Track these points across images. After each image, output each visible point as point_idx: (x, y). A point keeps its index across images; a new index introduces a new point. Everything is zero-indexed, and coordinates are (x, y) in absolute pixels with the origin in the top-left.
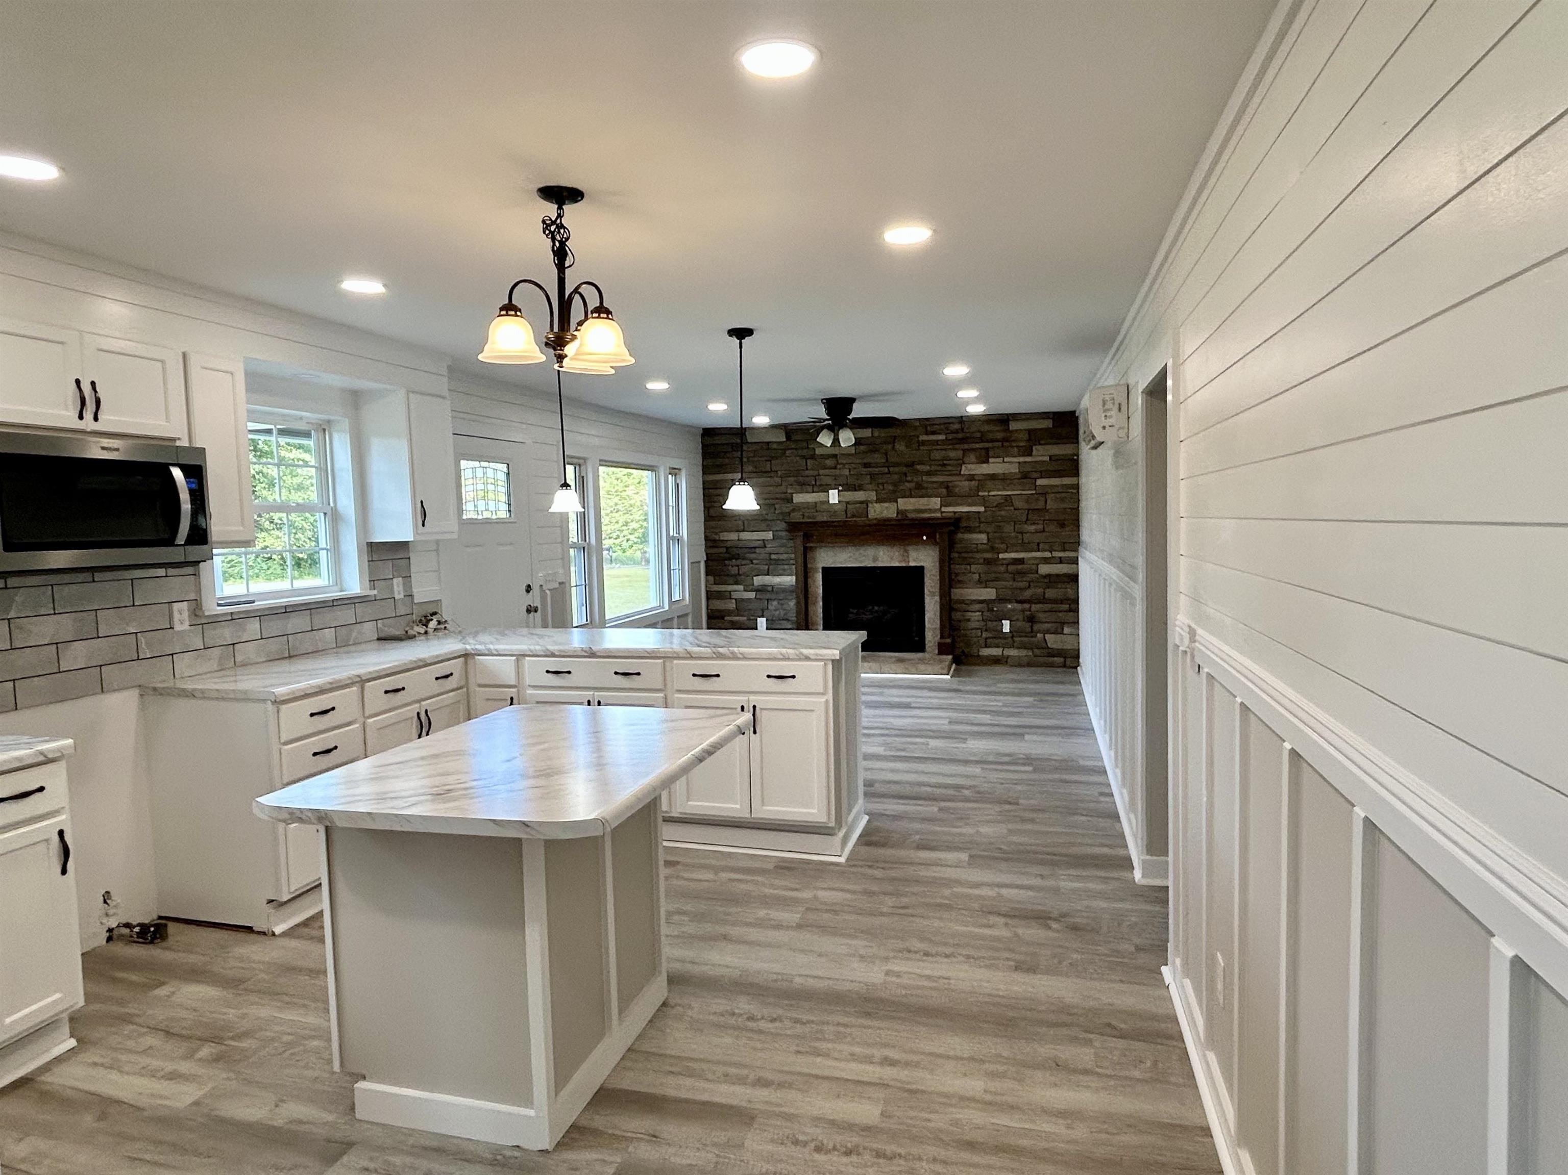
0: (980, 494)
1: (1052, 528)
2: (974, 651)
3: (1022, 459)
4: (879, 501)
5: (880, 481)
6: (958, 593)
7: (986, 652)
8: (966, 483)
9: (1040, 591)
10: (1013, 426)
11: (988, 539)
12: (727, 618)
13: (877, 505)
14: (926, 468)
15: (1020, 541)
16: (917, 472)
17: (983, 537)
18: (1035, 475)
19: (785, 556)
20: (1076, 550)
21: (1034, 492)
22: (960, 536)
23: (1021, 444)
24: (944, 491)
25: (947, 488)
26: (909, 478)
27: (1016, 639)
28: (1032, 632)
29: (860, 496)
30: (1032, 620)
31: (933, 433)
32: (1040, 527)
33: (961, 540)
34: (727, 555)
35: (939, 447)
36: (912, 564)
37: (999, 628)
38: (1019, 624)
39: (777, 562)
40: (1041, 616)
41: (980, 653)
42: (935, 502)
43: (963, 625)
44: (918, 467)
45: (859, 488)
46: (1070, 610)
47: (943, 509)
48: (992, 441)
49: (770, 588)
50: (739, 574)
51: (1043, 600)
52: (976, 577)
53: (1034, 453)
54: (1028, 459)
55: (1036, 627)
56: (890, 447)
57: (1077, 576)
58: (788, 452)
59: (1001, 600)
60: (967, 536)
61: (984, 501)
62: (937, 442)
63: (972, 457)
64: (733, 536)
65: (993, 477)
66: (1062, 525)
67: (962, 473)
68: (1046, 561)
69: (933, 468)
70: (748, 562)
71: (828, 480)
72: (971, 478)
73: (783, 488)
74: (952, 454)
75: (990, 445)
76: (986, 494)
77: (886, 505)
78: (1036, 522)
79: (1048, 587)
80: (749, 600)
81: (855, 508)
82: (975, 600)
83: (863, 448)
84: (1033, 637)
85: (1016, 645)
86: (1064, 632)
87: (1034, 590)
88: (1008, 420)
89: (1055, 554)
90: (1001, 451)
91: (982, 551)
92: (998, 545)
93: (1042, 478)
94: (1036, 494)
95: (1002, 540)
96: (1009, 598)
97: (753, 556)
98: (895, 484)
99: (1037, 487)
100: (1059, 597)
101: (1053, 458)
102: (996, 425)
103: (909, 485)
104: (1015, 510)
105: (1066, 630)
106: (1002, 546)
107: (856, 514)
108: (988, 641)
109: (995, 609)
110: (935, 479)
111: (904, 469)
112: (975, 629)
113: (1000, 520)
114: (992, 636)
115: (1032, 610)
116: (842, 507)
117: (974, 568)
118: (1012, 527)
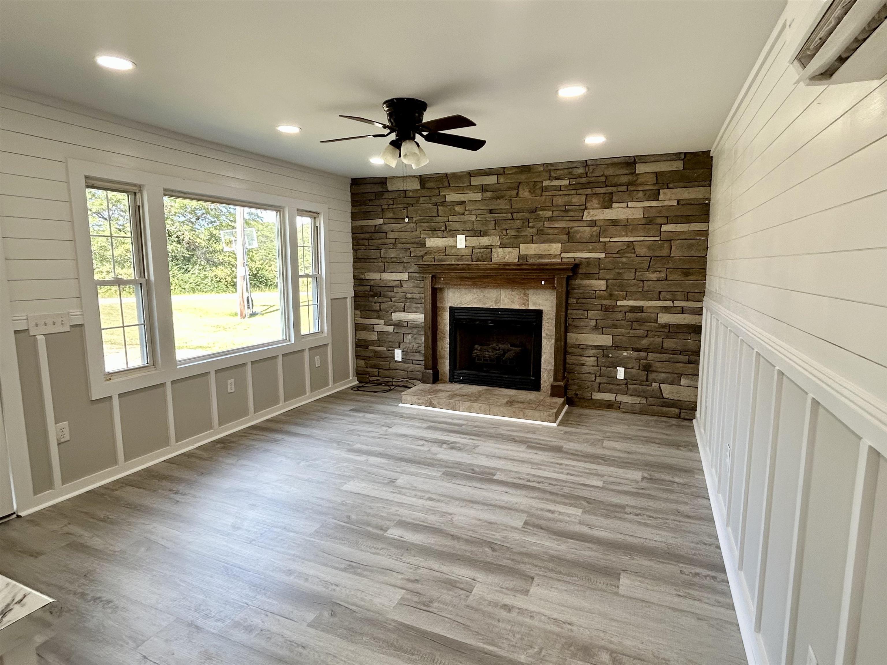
0: (601, 240)
1: (675, 277)
2: (587, 395)
3: (647, 204)
4: (502, 246)
5: (504, 227)
6: (573, 338)
7: (598, 396)
8: (588, 229)
9: (659, 340)
10: (640, 168)
11: (607, 286)
12: (370, 348)
13: (500, 250)
14: (549, 214)
15: (640, 290)
17: (601, 284)
18: (659, 221)
19: (417, 296)
20: (701, 301)
21: (658, 238)
22: (578, 281)
23: (647, 188)
24: (565, 237)
25: (568, 233)
26: (531, 224)
27: (629, 386)
28: (647, 380)
29: (485, 241)
30: (647, 368)
31: (557, 178)
32: (663, 275)
33: (579, 287)
34: (371, 293)
35: (561, 193)
36: (531, 307)
37: (613, 374)
38: (634, 371)
39: (411, 301)
40: (658, 364)
41: (593, 397)
42: (555, 248)
43: (577, 368)
44: (541, 213)
45: (484, 233)
46: (690, 362)
47: (564, 255)
48: (616, 185)
49: (405, 324)
50: (380, 310)
51: (661, 350)
52: (593, 323)
53: (661, 197)
54: (654, 204)
55: (652, 376)
56: (514, 193)
57: (700, 327)
58: (421, 199)
59: (617, 347)
60: (587, 282)
61: (604, 248)
62: (560, 188)
63: (595, 203)
64: (375, 276)
65: (615, 222)
66: (687, 274)
67: (584, 218)
68: (667, 310)
69: (555, 214)
70: (389, 300)
71: (457, 226)
72: (593, 223)
73: (417, 233)
74: (575, 200)
75: (614, 189)
76: (607, 240)
77: (510, 249)
78: (659, 270)
79: (667, 337)
80: (388, 333)
81: (480, 252)
82: (591, 346)
83: (489, 194)
84: (648, 386)
85: (629, 392)
86: (681, 383)
87: (652, 339)
88: (635, 163)
89: (677, 303)
90: (625, 196)
91: (600, 297)
92: (617, 292)
93: (667, 224)
94: (660, 240)
95: (622, 287)
96: (625, 345)
97: (392, 294)
98: (518, 230)
99: (662, 234)
100: (679, 348)
101: (682, 203)
102: (622, 168)
103: (531, 230)
104: (637, 256)
105: (683, 382)
106: (621, 293)
107: (480, 258)
108: (602, 386)
109: (610, 355)
110: (557, 225)
111: (527, 215)
112: (589, 373)
113: (621, 267)
114: (605, 381)
115: (648, 359)
116: (468, 251)
117: (591, 314)
118: (633, 275)
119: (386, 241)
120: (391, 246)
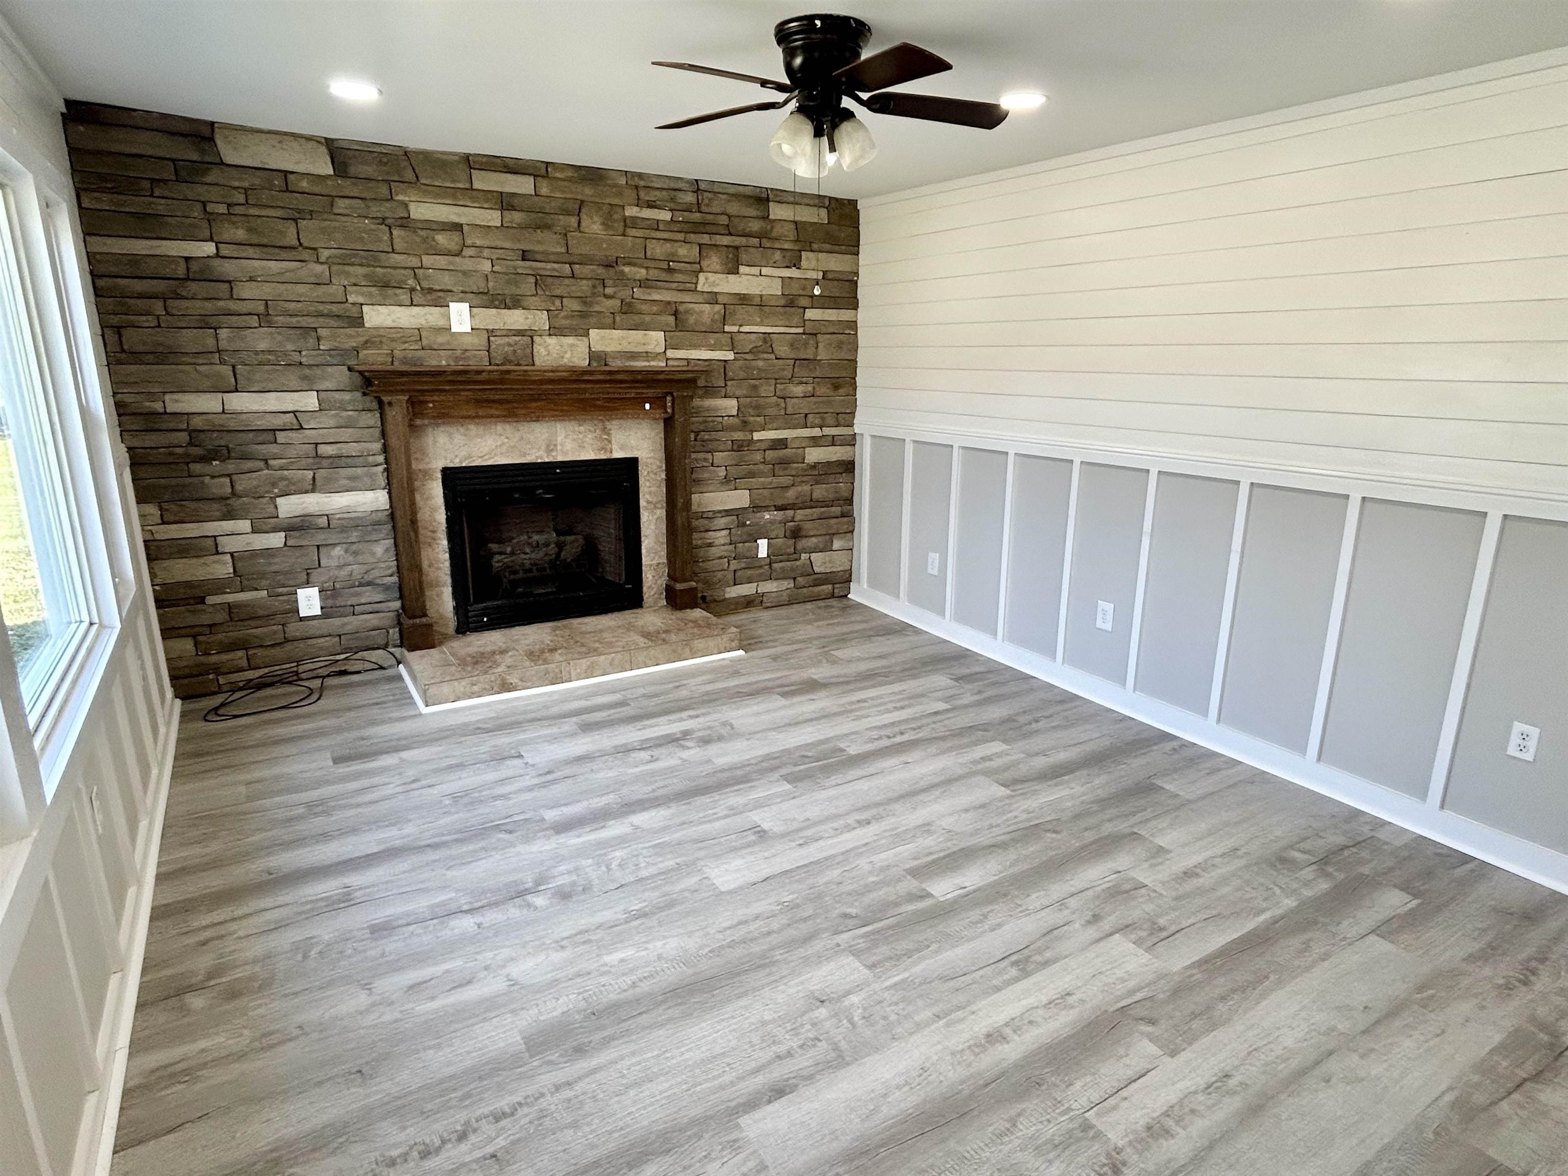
0: (727, 328)
1: (822, 390)
2: (717, 594)
3: (787, 273)
4: (555, 331)
5: (558, 292)
6: (697, 501)
7: (734, 592)
8: (707, 308)
9: (806, 488)
10: (777, 212)
11: (739, 408)
12: (210, 600)
13: (552, 341)
14: (642, 273)
15: (783, 412)
16: (622, 279)
17: (730, 406)
18: (804, 302)
19: (352, 449)
20: (851, 425)
21: (800, 330)
22: (697, 402)
23: (786, 246)
24: (671, 320)
25: (676, 314)
26: (609, 291)
27: (775, 566)
28: (795, 552)
29: (516, 319)
30: (795, 534)
31: (651, 205)
32: (810, 388)
33: (698, 411)
34: (196, 451)
35: (659, 234)
36: (618, 454)
37: (753, 553)
38: (779, 541)
39: (337, 461)
40: (808, 526)
41: (727, 596)
42: (655, 340)
43: (701, 553)
44: (627, 269)
45: (514, 303)
46: (843, 516)
47: (670, 353)
48: (744, 235)
49: (323, 522)
50: (234, 494)
51: (812, 503)
52: (722, 472)
53: (804, 263)
54: (793, 273)
55: (803, 543)
56: (573, 221)
57: (852, 463)
58: (341, 205)
59: (756, 507)
60: (708, 403)
61: (732, 343)
62: (656, 225)
63: (714, 261)
64: (208, 403)
65: (743, 299)
66: (836, 387)
67: (699, 289)
68: (815, 442)
69: (653, 274)
70: (261, 464)
71: (447, 281)
72: (713, 298)
73: (335, 290)
74: (683, 251)
75: (741, 241)
77: (570, 340)
78: (804, 380)
79: (817, 483)
80: (268, 552)
81: (509, 345)
82: (720, 512)
83: (517, 217)
84: (796, 560)
85: (774, 575)
86: (834, 548)
87: (799, 488)
88: (768, 200)
89: (827, 431)
90: (756, 254)
91: (732, 428)
92: (752, 418)
93: (812, 308)
94: (804, 334)
95: (758, 409)
96: (767, 503)
97: (273, 449)
98: (583, 300)
99: (807, 323)
100: (832, 496)
101: (830, 276)
102: (750, 206)
103: (610, 303)
104: (777, 359)
105: (837, 544)
106: (758, 419)
107: (512, 358)
108: (738, 574)
109: (748, 522)
110: (656, 297)
111: (601, 271)
112: (720, 558)
113: (755, 377)
114: (743, 565)
115: (796, 519)
116: (480, 341)
117: (719, 457)
118: (772, 388)
119: (233, 306)
120: (254, 321)
